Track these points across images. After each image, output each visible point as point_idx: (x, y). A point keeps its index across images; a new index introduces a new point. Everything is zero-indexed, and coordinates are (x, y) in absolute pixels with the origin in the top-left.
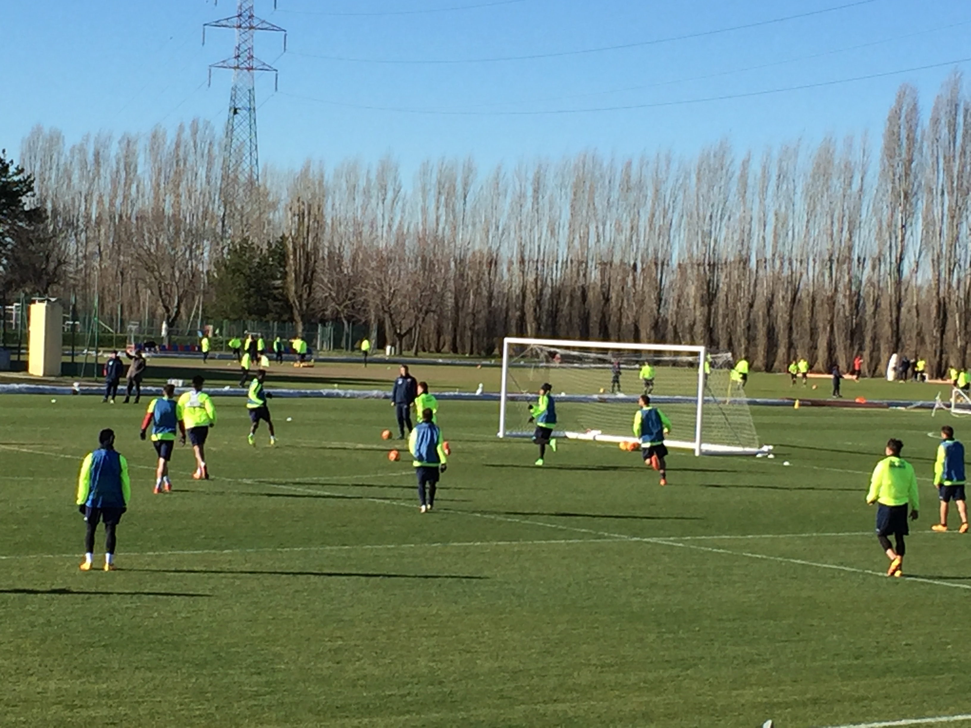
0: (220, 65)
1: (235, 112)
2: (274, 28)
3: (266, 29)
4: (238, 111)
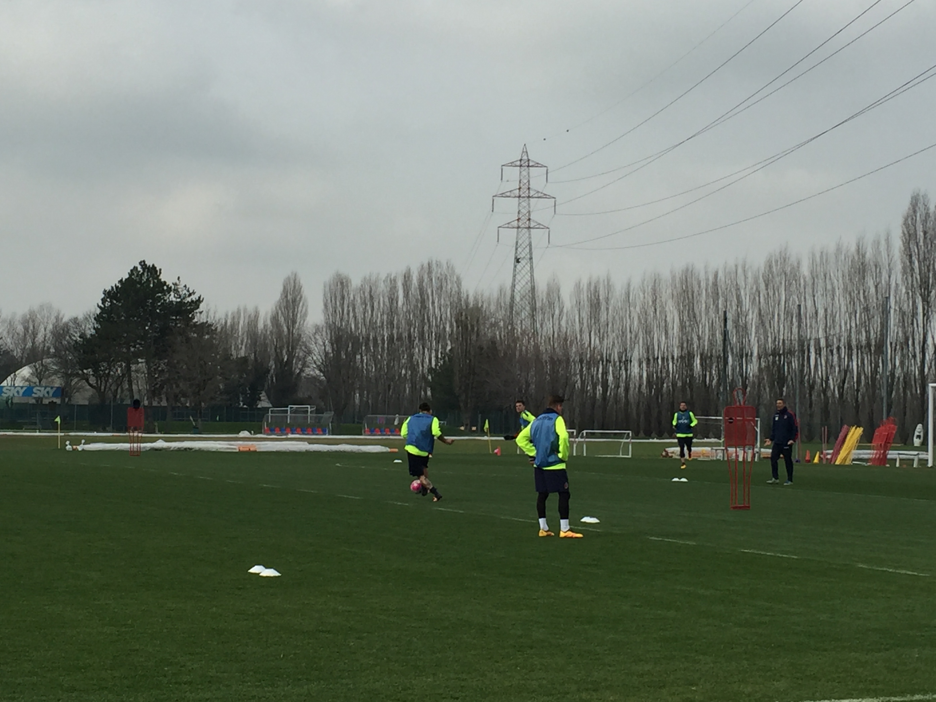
0: (507, 226)
1: (518, 261)
2: (546, 196)
3: (540, 197)
4: (520, 260)
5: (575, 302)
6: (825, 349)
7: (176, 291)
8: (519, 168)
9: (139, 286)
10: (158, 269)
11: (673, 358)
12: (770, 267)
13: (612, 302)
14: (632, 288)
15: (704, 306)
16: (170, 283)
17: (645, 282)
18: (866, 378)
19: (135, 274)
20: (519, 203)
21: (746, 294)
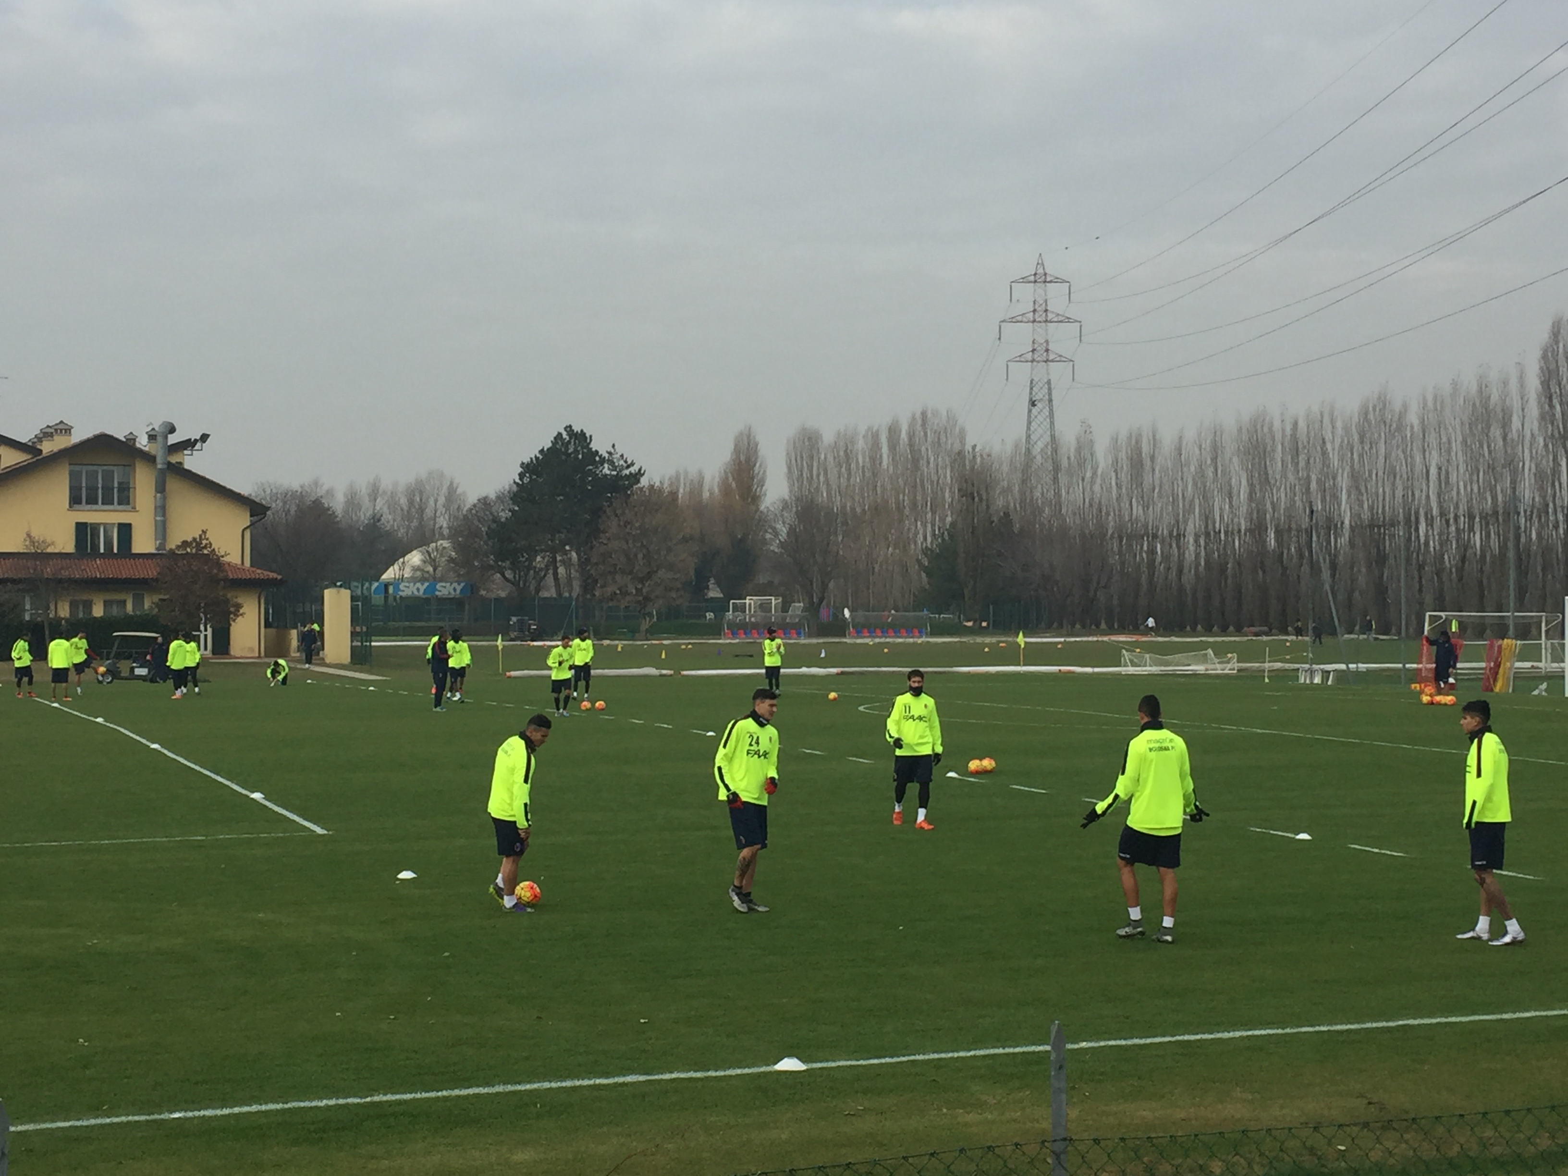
0: (1018, 359)
1: (1033, 404)
2: (1068, 320)
3: (1061, 322)
4: (1036, 403)
5: (1111, 463)
6: (1439, 518)
7: (611, 462)
8: (1032, 284)
9: (564, 457)
10: (588, 435)
11: (1239, 531)
12: (1366, 414)
13: (1159, 460)
14: (1184, 443)
15: (1280, 464)
16: (603, 452)
17: (1203, 434)
18: (1493, 556)
19: (560, 443)
20: (1034, 330)
21: (1333, 449)
